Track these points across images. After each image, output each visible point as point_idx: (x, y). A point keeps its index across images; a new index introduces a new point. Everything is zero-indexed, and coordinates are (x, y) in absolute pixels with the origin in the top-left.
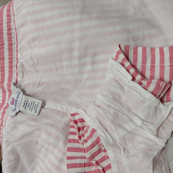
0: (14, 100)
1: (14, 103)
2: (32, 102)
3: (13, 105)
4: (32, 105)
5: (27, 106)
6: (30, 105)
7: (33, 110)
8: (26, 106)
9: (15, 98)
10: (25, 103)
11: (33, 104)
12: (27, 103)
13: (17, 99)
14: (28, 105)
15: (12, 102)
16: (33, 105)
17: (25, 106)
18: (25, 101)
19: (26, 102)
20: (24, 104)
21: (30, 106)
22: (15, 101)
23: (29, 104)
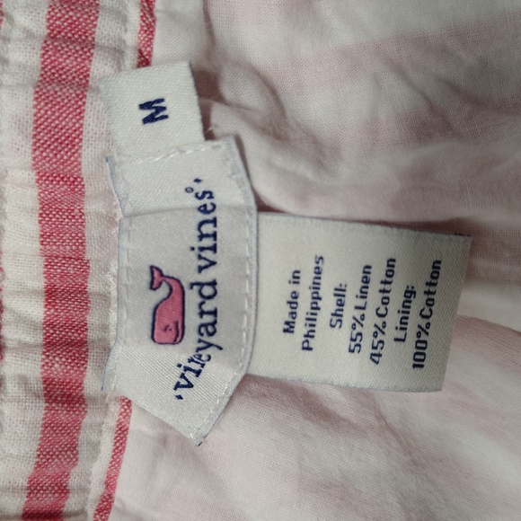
0: (177, 289)
1: (193, 320)
2: (367, 269)
3: (175, 342)
4: (374, 297)
5: (324, 317)
6: (351, 300)
7: (390, 349)
8: (311, 321)
9: (185, 270)
10: (295, 295)
11: (375, 286)
12: (316, 287)
13: (207, 276)
14: (328, 304)
15: (167, 319)
16: (385, 301)
17: (301, 328)
18: (296, 278)
19: (307, 278)
20: (293, 301)
21: (349, 313)
22: (192, 298)
23: (340, 293)
